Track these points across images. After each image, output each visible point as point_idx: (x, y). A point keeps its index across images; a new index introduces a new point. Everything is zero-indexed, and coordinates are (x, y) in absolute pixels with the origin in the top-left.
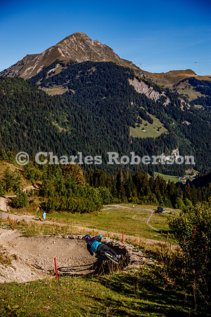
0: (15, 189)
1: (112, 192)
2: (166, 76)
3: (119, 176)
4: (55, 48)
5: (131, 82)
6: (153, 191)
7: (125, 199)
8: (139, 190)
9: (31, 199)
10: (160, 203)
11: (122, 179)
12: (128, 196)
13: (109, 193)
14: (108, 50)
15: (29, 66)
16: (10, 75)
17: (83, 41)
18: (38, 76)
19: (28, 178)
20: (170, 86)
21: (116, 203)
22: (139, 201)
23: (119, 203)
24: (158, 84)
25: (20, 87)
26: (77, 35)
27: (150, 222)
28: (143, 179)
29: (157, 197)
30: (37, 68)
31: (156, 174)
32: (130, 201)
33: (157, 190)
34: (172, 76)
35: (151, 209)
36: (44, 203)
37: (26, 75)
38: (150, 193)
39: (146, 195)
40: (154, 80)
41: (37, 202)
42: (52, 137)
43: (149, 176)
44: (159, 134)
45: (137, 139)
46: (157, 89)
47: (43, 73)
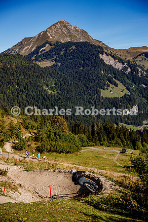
0: (17, 136)
1: (88, 138)
2: (128, 52)
3: (93, 126)
4: (45, 32)
5: (101, 56)
6: (119, 137)
7: (98, 143)
8: (108, 136)
9: (29, 143)
10: (124, 146)
11: (96, 128)
12: (100, 141)
13: (86, 139)
14: (84, 33)
15: (26, 46)
16: (13, 53)
17: (65, 26)
18: (33, 53)
19: (27, 128)
20: (131, 59)
21: (91, 146)
22: (108, 144)
23: (93, 146)
24: (122, 57)
25: (20, 61)
26: (61, 22)
27: (117, 160)
28: (111, 128)
29: (122, 141)
30: (32, 47)
31: (121, 124)
32: (102, 145)
33: (122, 136)
34: (132, 51)
35: (117, 150)
36: (38, 147)
37: (24, 52)
38: (116, 138)
39: (113, 140)
40: (118, 54)
41: (33, 145)
42: (44, 98)
43: (116, 126)
44: (123, 94)
45: (106, 98)
46: (121, 61)
47: (37, 51)
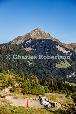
1: (49, 88)
2: (71, 45)
3: (51, 82)
4: (29, 34)
5: (57, 47)
6: (65, 89)
7: (54, 91)
8: (59, 88)
9: (18, 89)
10: (68, 93)
11: (53, 83)
13: (47, 89)
14: (49, 35)
15: (19, 40)
16: (12, 43)
17: (39, 31)
18: (22, 44)
20: (72, 49)
21: (50, 92)
22: (59, 92)
23: (51, 92)
24: (67, 48)
25: (16, 47)
26: (37, 29)
27: (64, 101)
28: (61, 84)
29: (67, 91)
30: (22, 41)
31: (66, 82)
32: (56, 92)
33: (67, 89)
34: (73, 45)
35: (64, 96)
36: (22, 91)
37: (18, 43)
38: (63, 89)
39: (62, 90)
40: (66, 46)
41: (20, 90)
42: (27, 66)
43: (63, 83)
44: (67, 66)
45: (59, 68)
47: (24, 43)
